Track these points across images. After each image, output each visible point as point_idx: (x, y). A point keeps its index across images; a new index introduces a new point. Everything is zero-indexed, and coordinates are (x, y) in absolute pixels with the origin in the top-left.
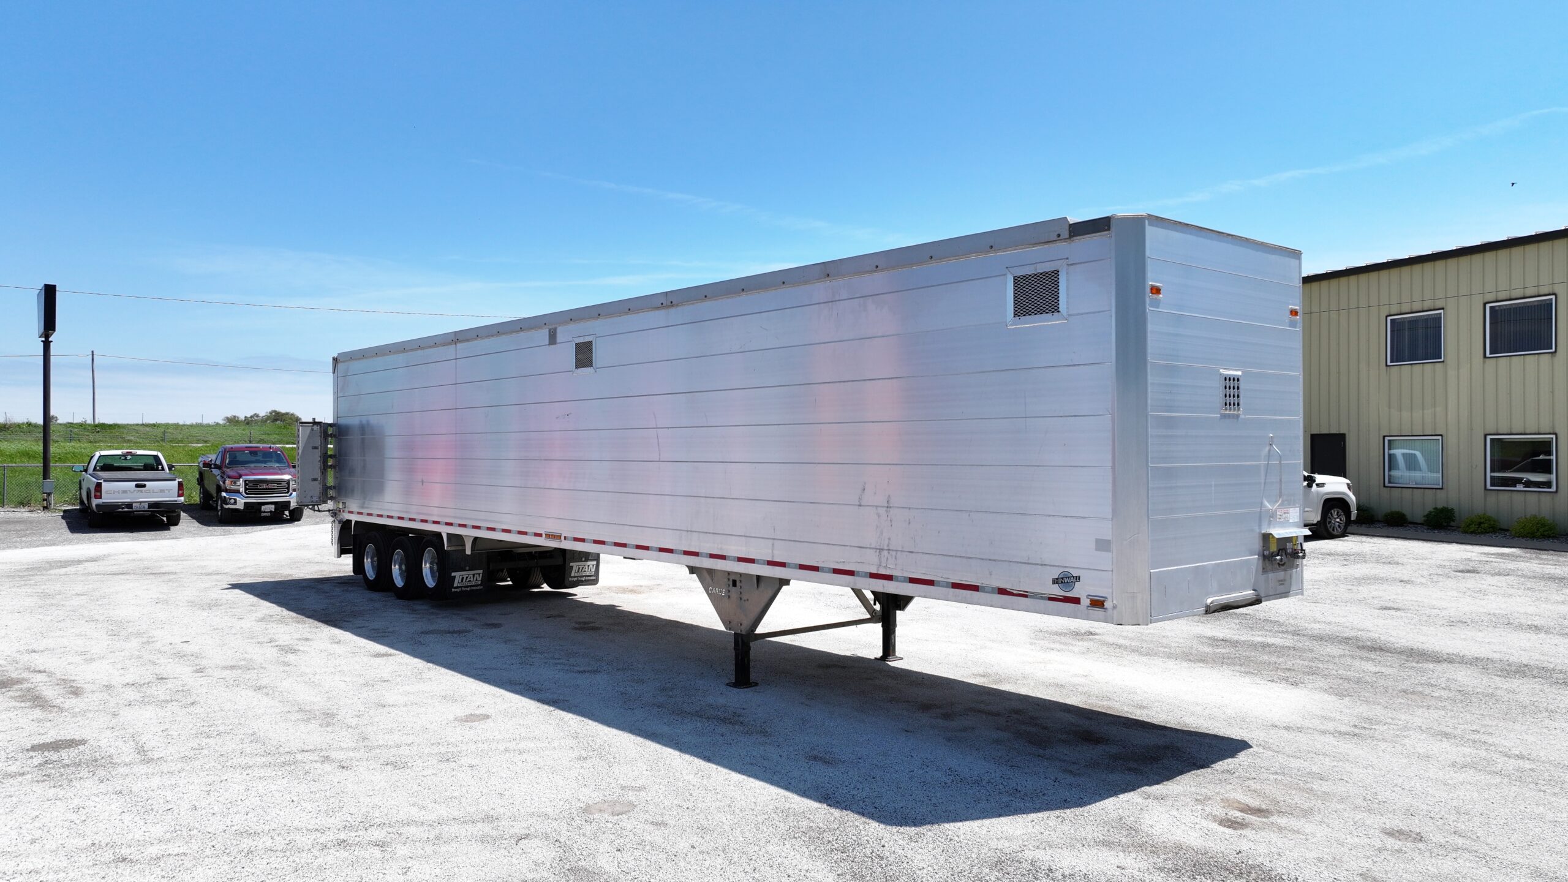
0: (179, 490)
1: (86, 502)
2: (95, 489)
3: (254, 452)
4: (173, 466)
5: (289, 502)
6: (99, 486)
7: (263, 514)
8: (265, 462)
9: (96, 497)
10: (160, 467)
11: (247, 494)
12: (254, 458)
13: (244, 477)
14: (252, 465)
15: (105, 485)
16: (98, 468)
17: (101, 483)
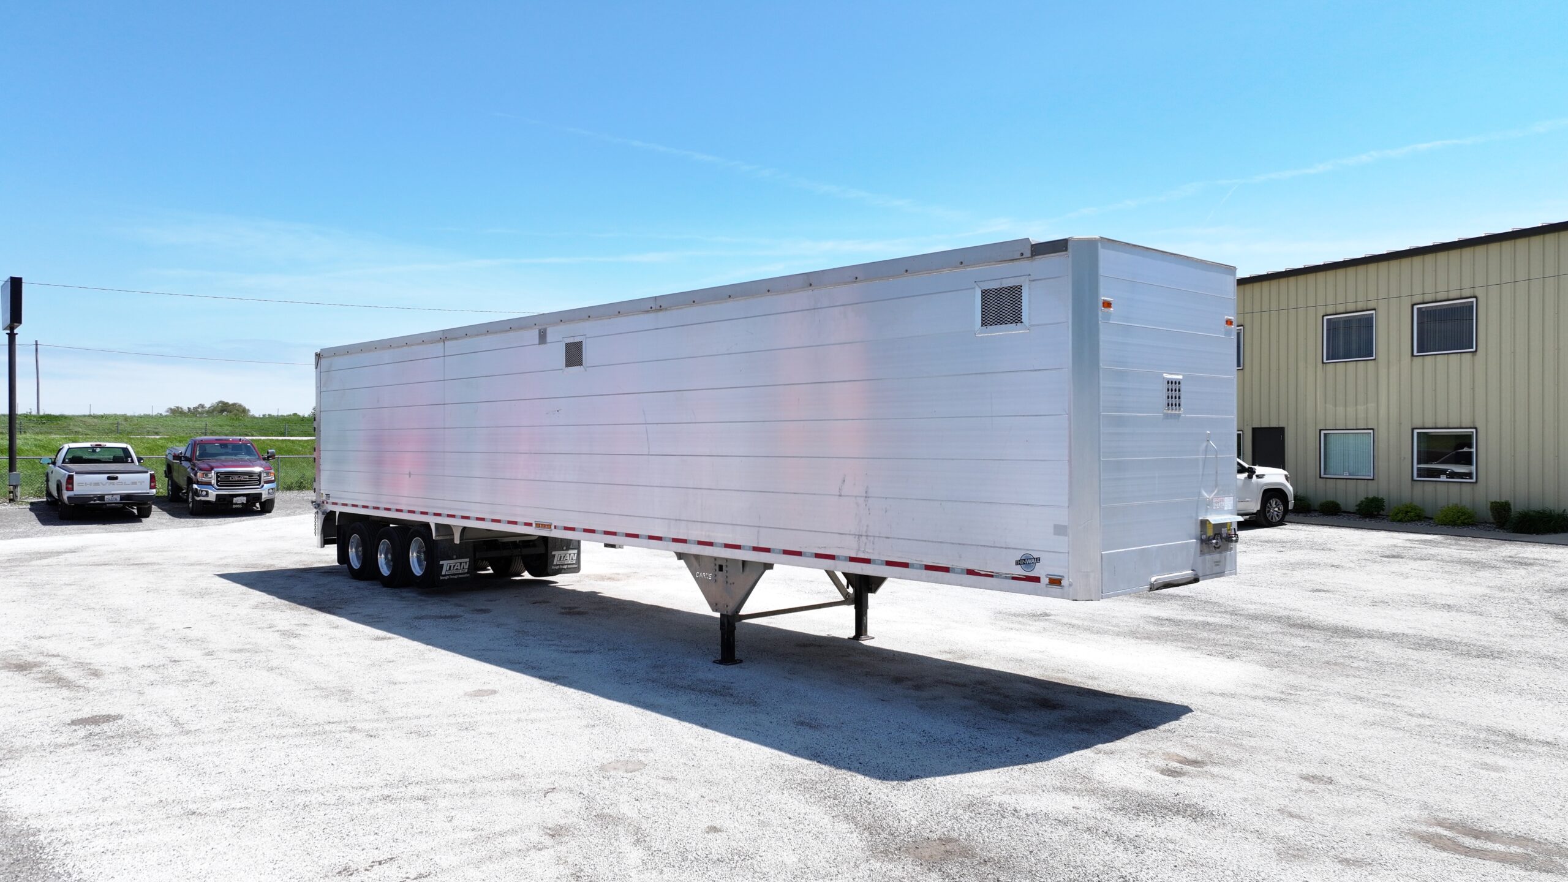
0: (151, 482)
1: (55, 494)
2: (67, 482)
3: (224, 444)
4: (142, 459)
5: (261, 494)
6: (70, 479)
7: (234, 506)
8: (235, 455)
9: (68, 489)
10: (130, 459)
11: (218, 486)
12: (223, 451)
13: (215, 469)
14: (223, 457)
15: (76, 478)
16: (67, 460)
17: (73, 475)
